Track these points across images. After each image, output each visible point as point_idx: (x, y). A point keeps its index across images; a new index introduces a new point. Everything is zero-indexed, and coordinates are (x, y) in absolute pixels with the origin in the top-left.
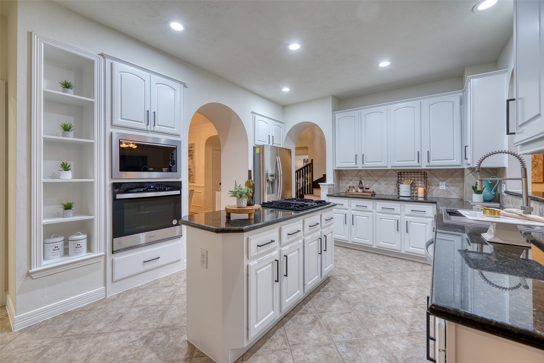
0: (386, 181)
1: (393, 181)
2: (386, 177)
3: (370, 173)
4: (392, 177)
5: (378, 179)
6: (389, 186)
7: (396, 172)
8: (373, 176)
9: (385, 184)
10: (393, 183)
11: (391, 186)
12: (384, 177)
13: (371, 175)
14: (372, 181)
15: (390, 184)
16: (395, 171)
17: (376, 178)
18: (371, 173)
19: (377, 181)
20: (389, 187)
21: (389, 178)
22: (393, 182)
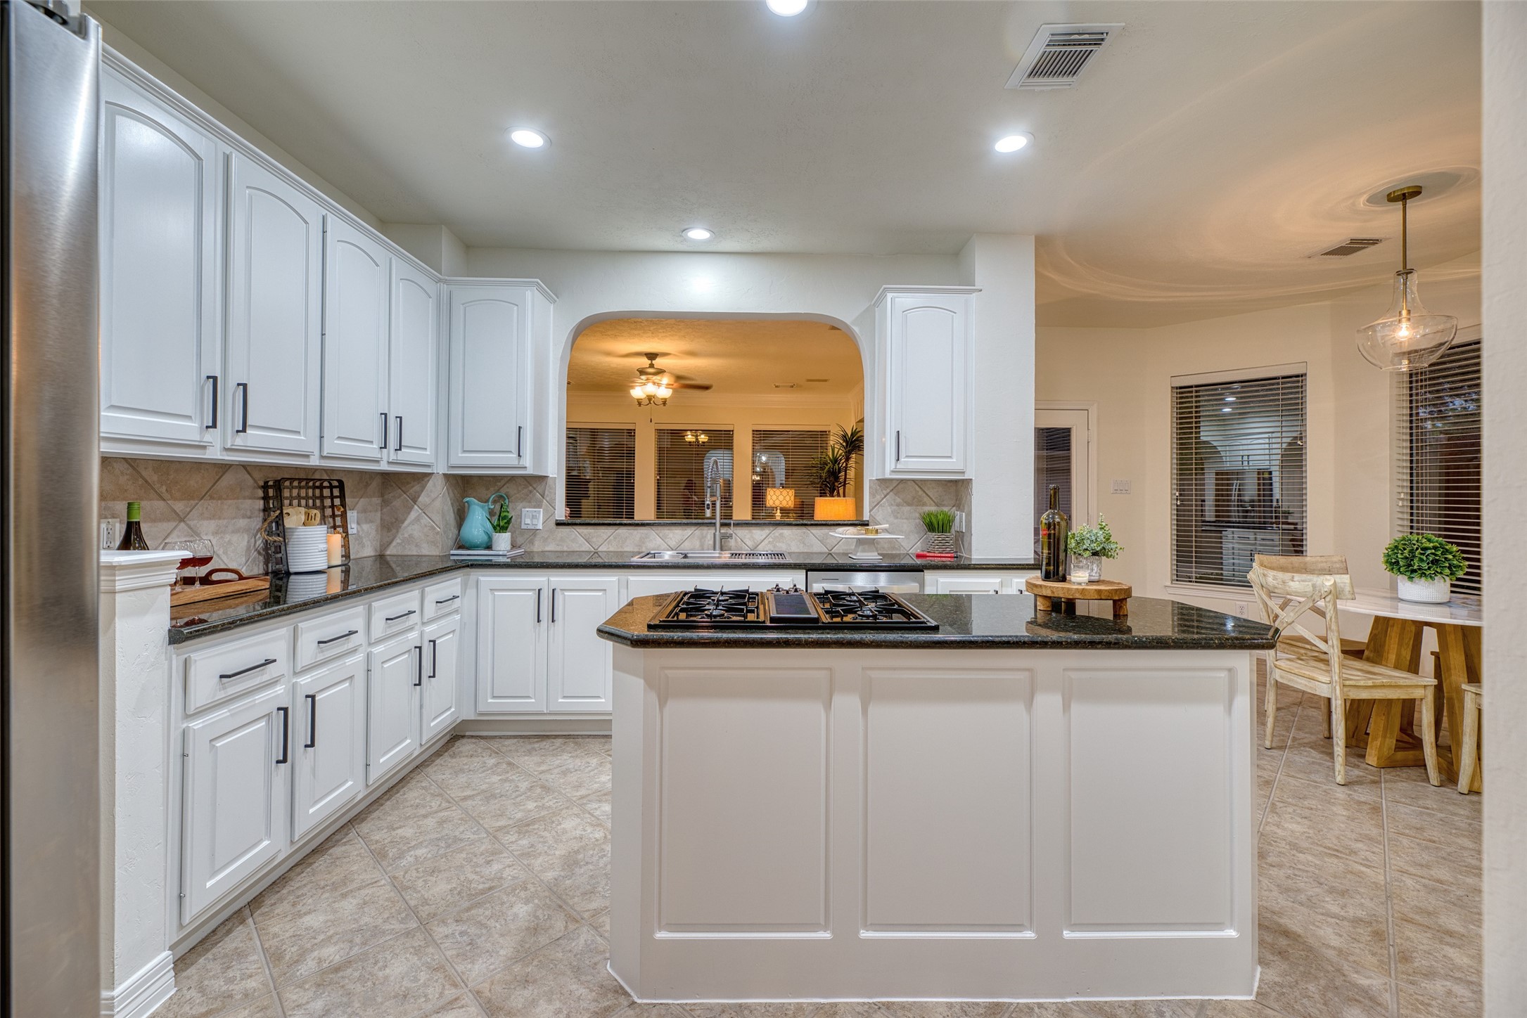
0: (220, 518)
1: (243, 517)
2: (220, 498)
3: (153, 478)
4: (238, 498)
5: (188, 509)
6: (227, 537)
7: (251, 477)
8: (166, 495)
9: (215, 533)
10: (242, 523)
11: (235, 538)
12: (212, 498)
13: (157, 486)
14: (160, 520)
15: (233, 532)
16: (249, 473)
17: (179, 506)
18: (155, 478)
19: (182, 520)
20: (230, 542)
21: (230, 501)
22: (241, 521)
